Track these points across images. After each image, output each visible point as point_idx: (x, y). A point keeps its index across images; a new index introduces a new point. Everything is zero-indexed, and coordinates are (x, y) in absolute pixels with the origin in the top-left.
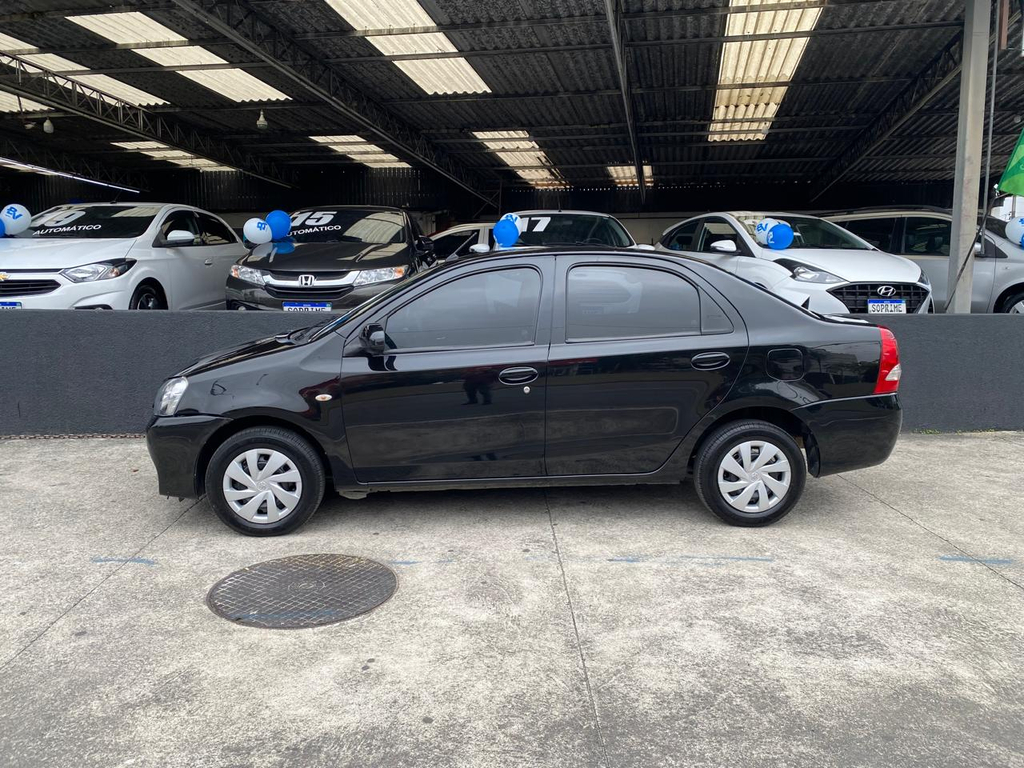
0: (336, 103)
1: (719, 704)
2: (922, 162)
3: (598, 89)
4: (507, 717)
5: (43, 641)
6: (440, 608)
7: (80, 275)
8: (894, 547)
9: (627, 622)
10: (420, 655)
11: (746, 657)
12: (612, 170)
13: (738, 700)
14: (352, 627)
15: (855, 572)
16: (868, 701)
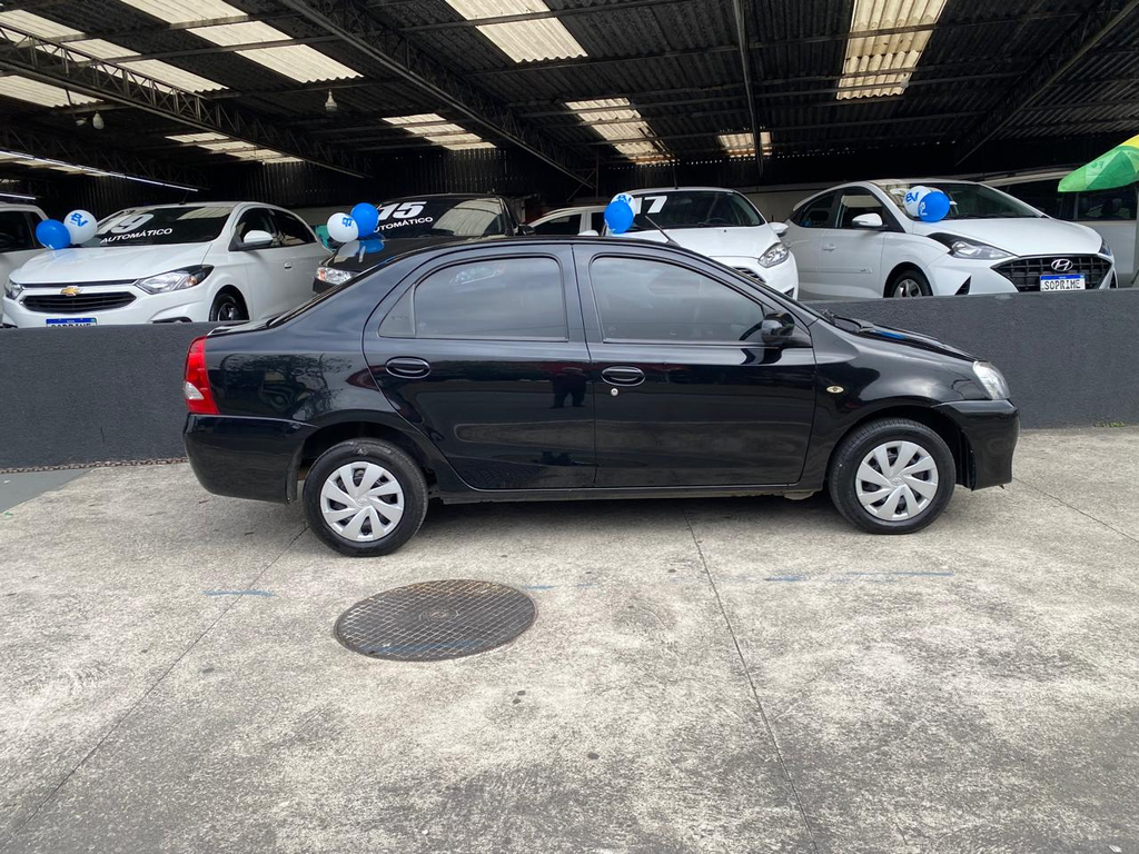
0: (413, 77)
1: (912, 734)
2: (1089, 111)
3: (710, 46)
4: (678, 751)
5: (171, 679)
6: (587, 635)
7: (155, 286)
8: (1089, 556)
9: (796, 646)
10: (573, 685)
11: (936, 681)
12: (724, 139)
13: (934, 729)
14: (495, 657)
15: (1048, 585)
16: (1082, 727)
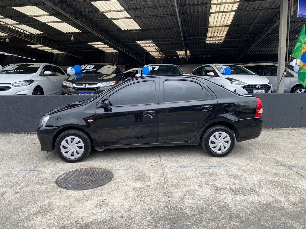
1: (209, 210)
2: (269, 49)
3: (173, 28)
4: (146, 215)
5: (5, 195)
6: (126, 183)
7: (17, 85)
8: (261, 162)
9: (182, 186)
10: (120, 197)
11: (217, 196)
12: (177, 52)
13: (215, 209)
14: (99, 189)
15: (250, 170)
16: (253, 208)
